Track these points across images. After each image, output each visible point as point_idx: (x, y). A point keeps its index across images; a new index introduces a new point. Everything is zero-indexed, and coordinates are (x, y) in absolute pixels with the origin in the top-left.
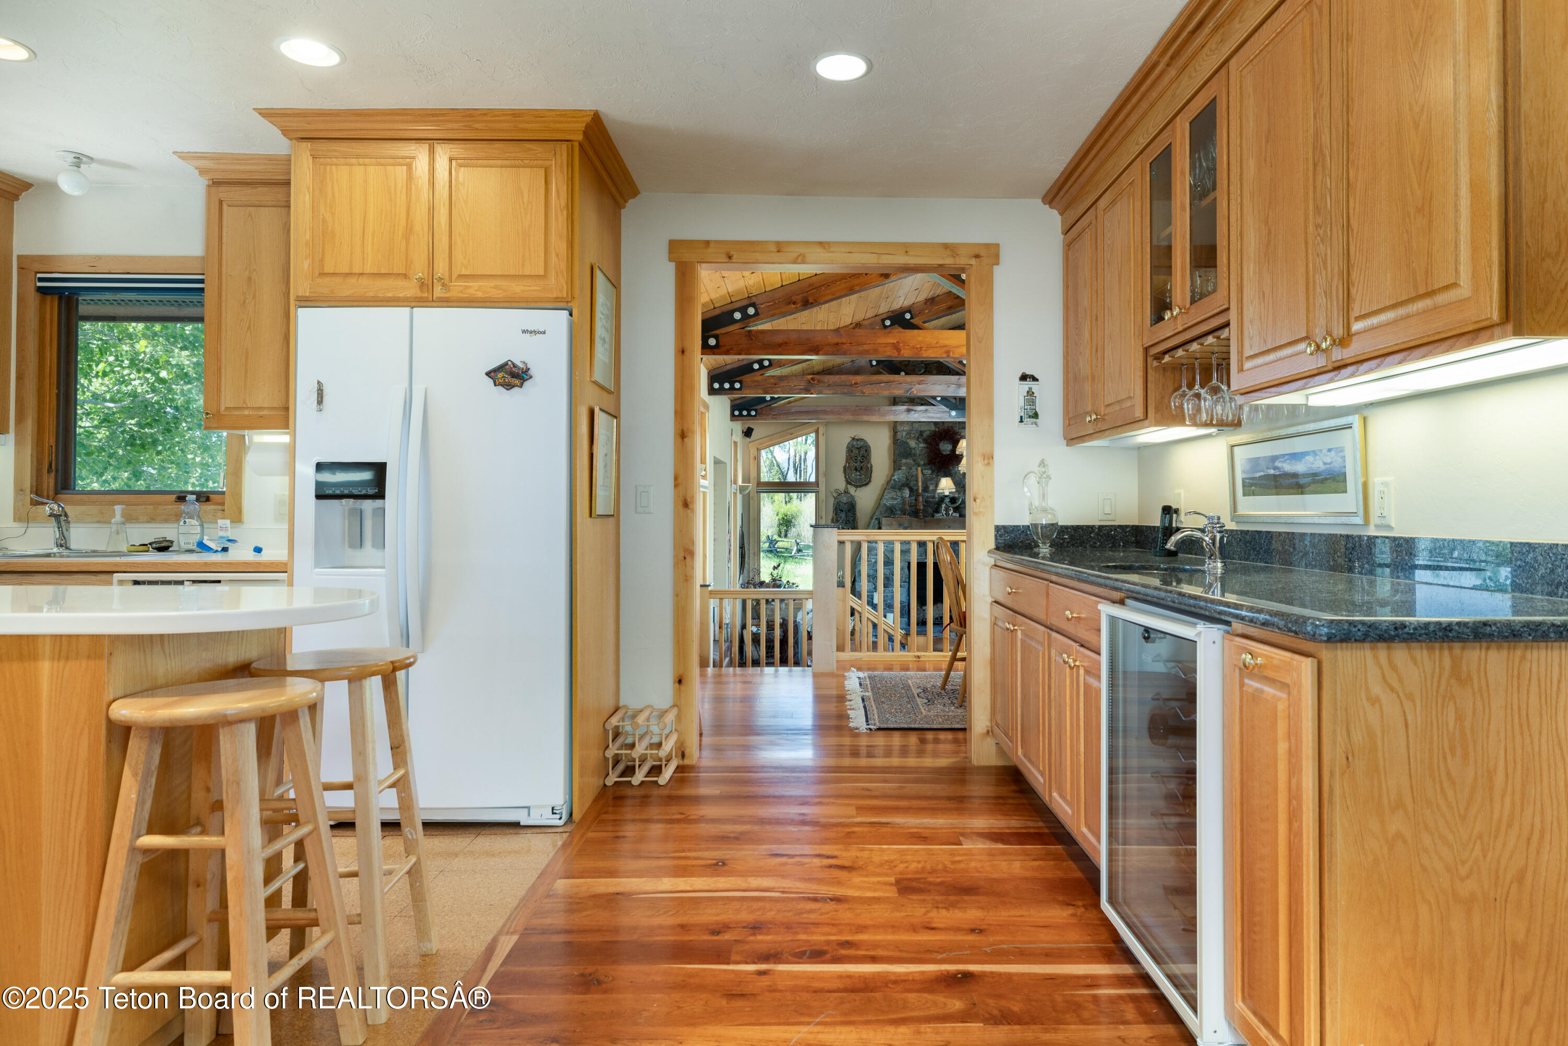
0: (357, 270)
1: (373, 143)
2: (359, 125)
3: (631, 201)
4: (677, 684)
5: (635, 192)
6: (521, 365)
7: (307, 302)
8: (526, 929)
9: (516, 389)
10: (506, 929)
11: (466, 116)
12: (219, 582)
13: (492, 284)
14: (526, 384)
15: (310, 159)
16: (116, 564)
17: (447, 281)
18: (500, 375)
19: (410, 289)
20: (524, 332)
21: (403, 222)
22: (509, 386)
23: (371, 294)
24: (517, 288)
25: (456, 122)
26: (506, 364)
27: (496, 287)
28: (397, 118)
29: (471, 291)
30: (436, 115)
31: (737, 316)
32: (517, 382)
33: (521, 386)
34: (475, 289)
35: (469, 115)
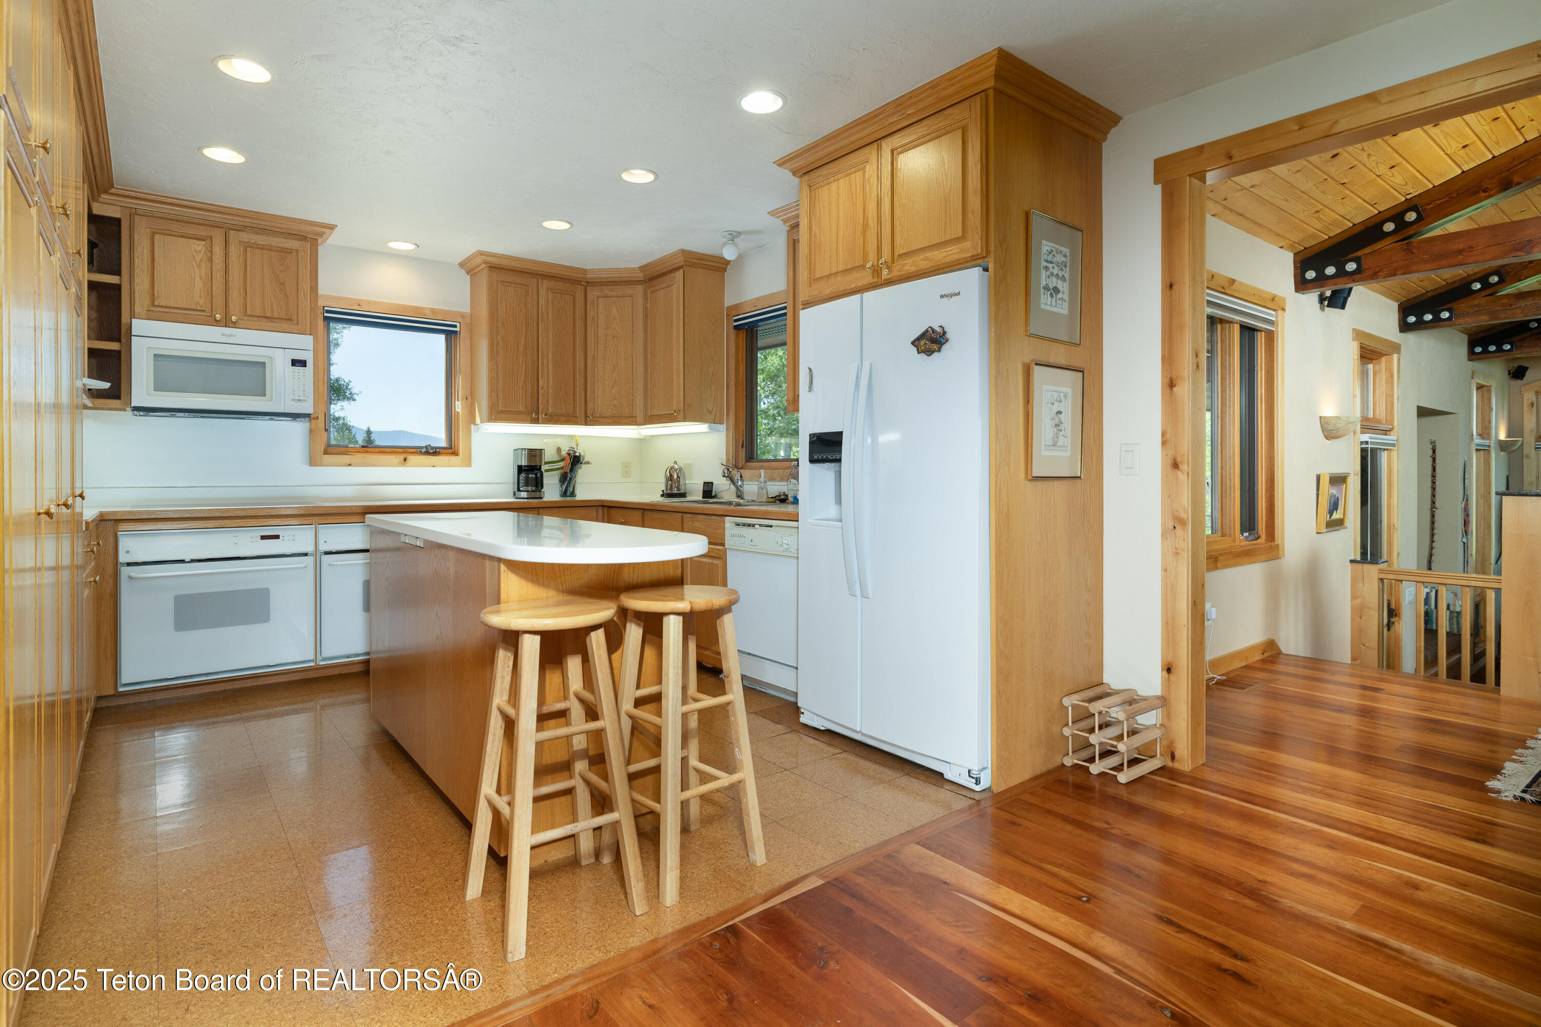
0: (833, 271)
1: (842, 160)
2: (833, 148)
3: (1113, 131)
4: (1165, 672)
5: (1114, 120)
6: (939, 330)
7: (808, 304)
8: (836, 879)
9: (936, 354)
10: (820, 873)
11: (898, 106)
12: (771, 526)
13: (922, 257)
14: (945, 347)
15: (808, 188)
16: (727, 510)
17: (890, 264)
18: (922, 342)
19: (865, 278)
20: (942, 297)
21: (861, 221)
22: (929, 352)
23: (842, 289)
24: (940, 256)
25: (893, 114)
26: (927, 331)
27: (924, 259)
28: (853, 130)
29: (907, 268)
30: (876, 116)
31: (1389, 227)
32: (935, 347)
33: (939, 350)
34: (910, 265)
35: (900, 104)
